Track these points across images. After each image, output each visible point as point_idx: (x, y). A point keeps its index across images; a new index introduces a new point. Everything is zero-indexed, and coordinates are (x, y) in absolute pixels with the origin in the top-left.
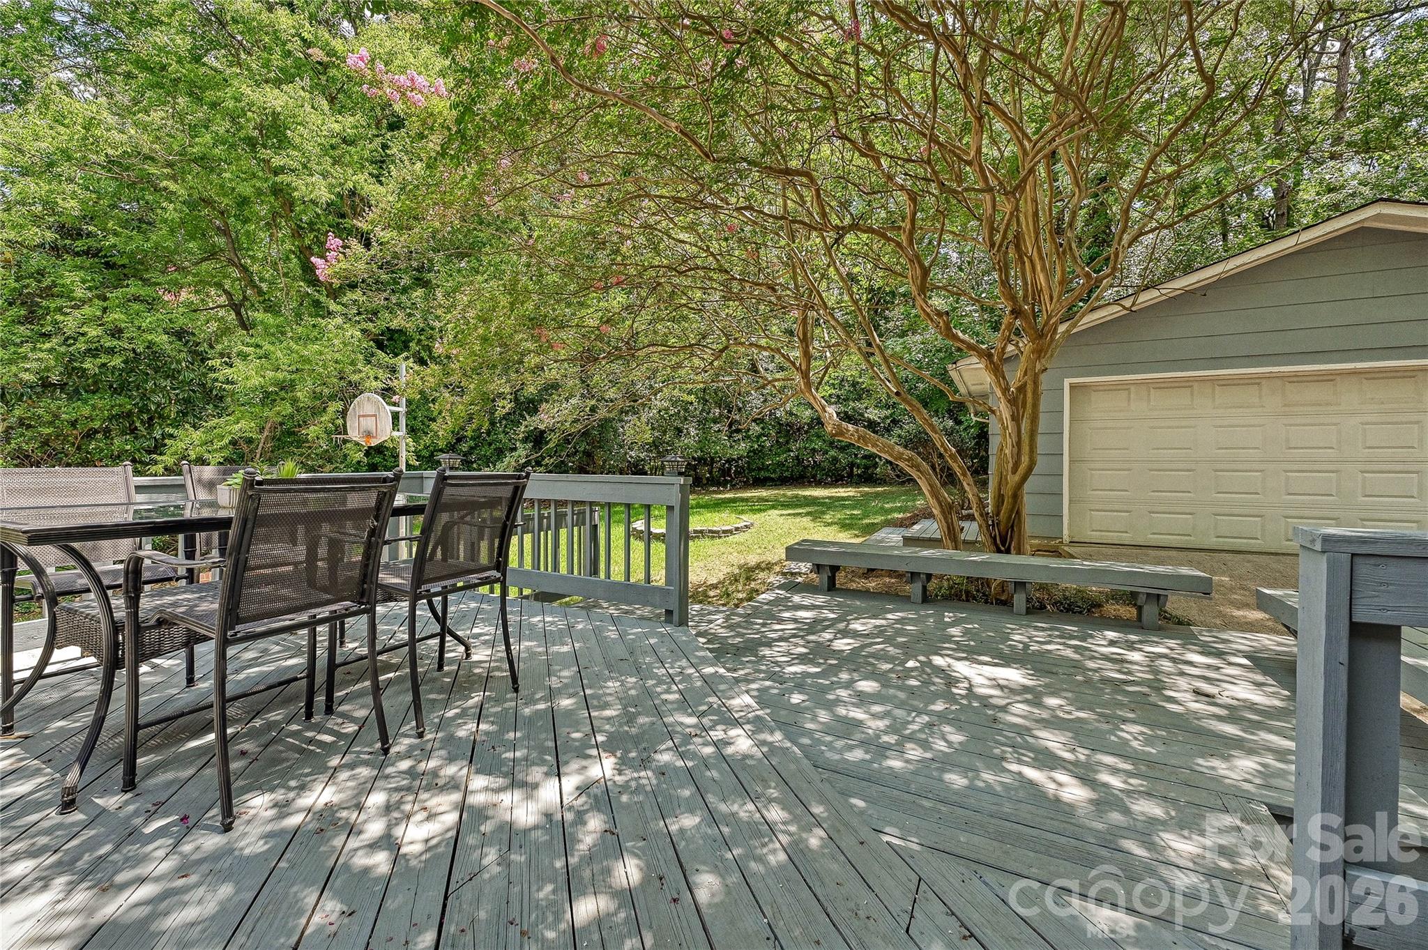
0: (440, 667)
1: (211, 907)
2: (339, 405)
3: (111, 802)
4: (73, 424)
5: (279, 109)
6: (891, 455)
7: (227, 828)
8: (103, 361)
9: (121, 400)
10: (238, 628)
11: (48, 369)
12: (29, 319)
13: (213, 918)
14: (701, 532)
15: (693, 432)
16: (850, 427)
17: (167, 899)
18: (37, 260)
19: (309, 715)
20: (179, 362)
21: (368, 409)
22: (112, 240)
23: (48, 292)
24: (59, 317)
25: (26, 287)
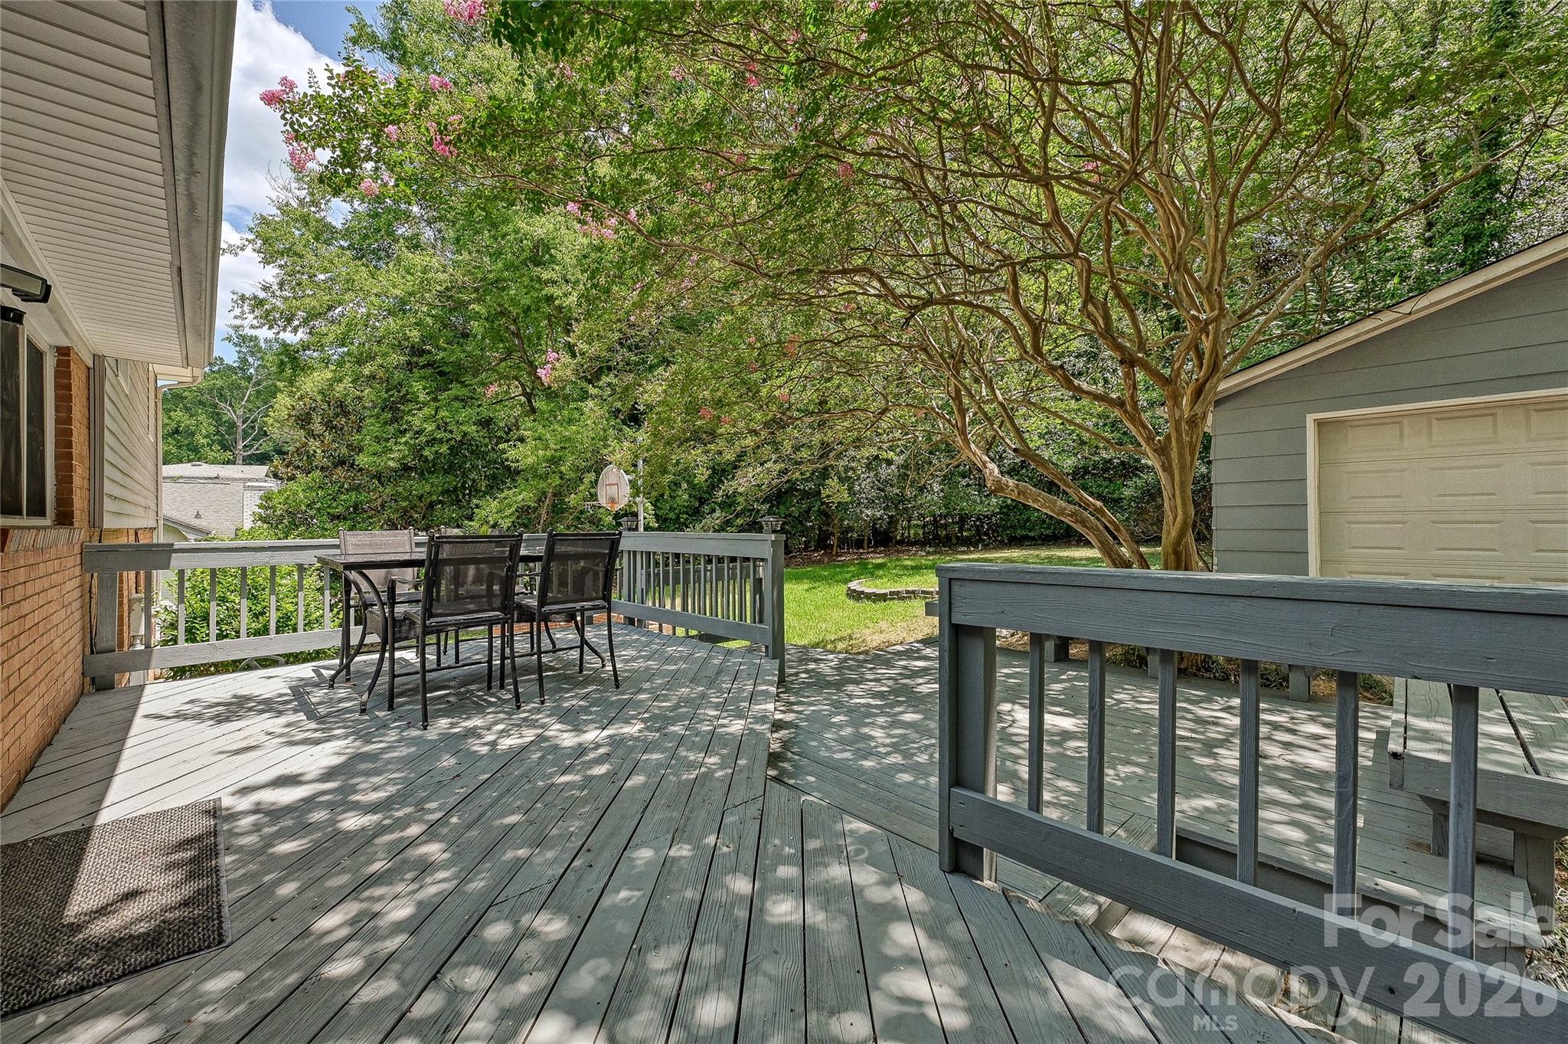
0: (581, 671)
1: (404, 754)
2: (592, 476)
3: (381, 714)
4: (420, 498)
5: (543, 236)
6: (1052, 511)
7: (425, 728)
8: (436, 449)
9: (450, 478)
10: (432, 620)
11: (404, 458)
12: (395, 420)
13: (404, 757)
14: (913, 592)
15: (936, 487)
16: (1011, 482)
17: (390, 748)
18: (398, 376)
19: (490, 687)
20: (486, 446)
21: (613, 480)
22: (442, 354)
23: (404, 399)
24: (410, 418)
25: (392, 396)
